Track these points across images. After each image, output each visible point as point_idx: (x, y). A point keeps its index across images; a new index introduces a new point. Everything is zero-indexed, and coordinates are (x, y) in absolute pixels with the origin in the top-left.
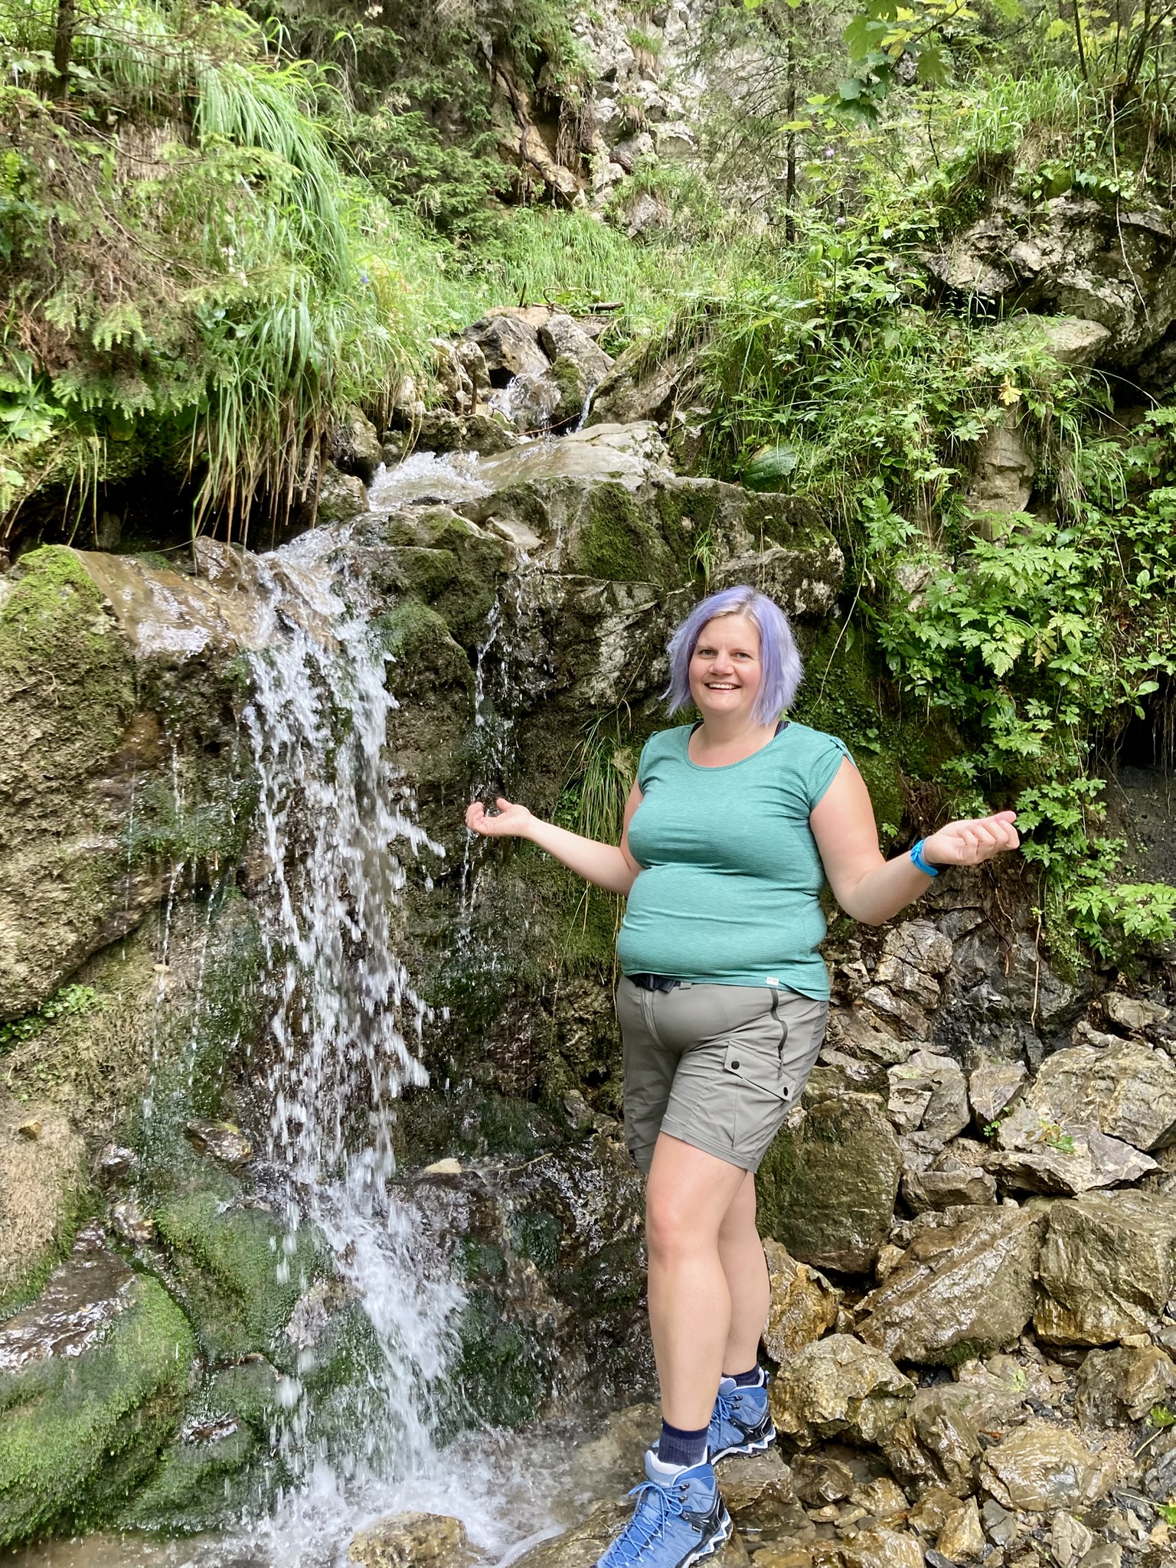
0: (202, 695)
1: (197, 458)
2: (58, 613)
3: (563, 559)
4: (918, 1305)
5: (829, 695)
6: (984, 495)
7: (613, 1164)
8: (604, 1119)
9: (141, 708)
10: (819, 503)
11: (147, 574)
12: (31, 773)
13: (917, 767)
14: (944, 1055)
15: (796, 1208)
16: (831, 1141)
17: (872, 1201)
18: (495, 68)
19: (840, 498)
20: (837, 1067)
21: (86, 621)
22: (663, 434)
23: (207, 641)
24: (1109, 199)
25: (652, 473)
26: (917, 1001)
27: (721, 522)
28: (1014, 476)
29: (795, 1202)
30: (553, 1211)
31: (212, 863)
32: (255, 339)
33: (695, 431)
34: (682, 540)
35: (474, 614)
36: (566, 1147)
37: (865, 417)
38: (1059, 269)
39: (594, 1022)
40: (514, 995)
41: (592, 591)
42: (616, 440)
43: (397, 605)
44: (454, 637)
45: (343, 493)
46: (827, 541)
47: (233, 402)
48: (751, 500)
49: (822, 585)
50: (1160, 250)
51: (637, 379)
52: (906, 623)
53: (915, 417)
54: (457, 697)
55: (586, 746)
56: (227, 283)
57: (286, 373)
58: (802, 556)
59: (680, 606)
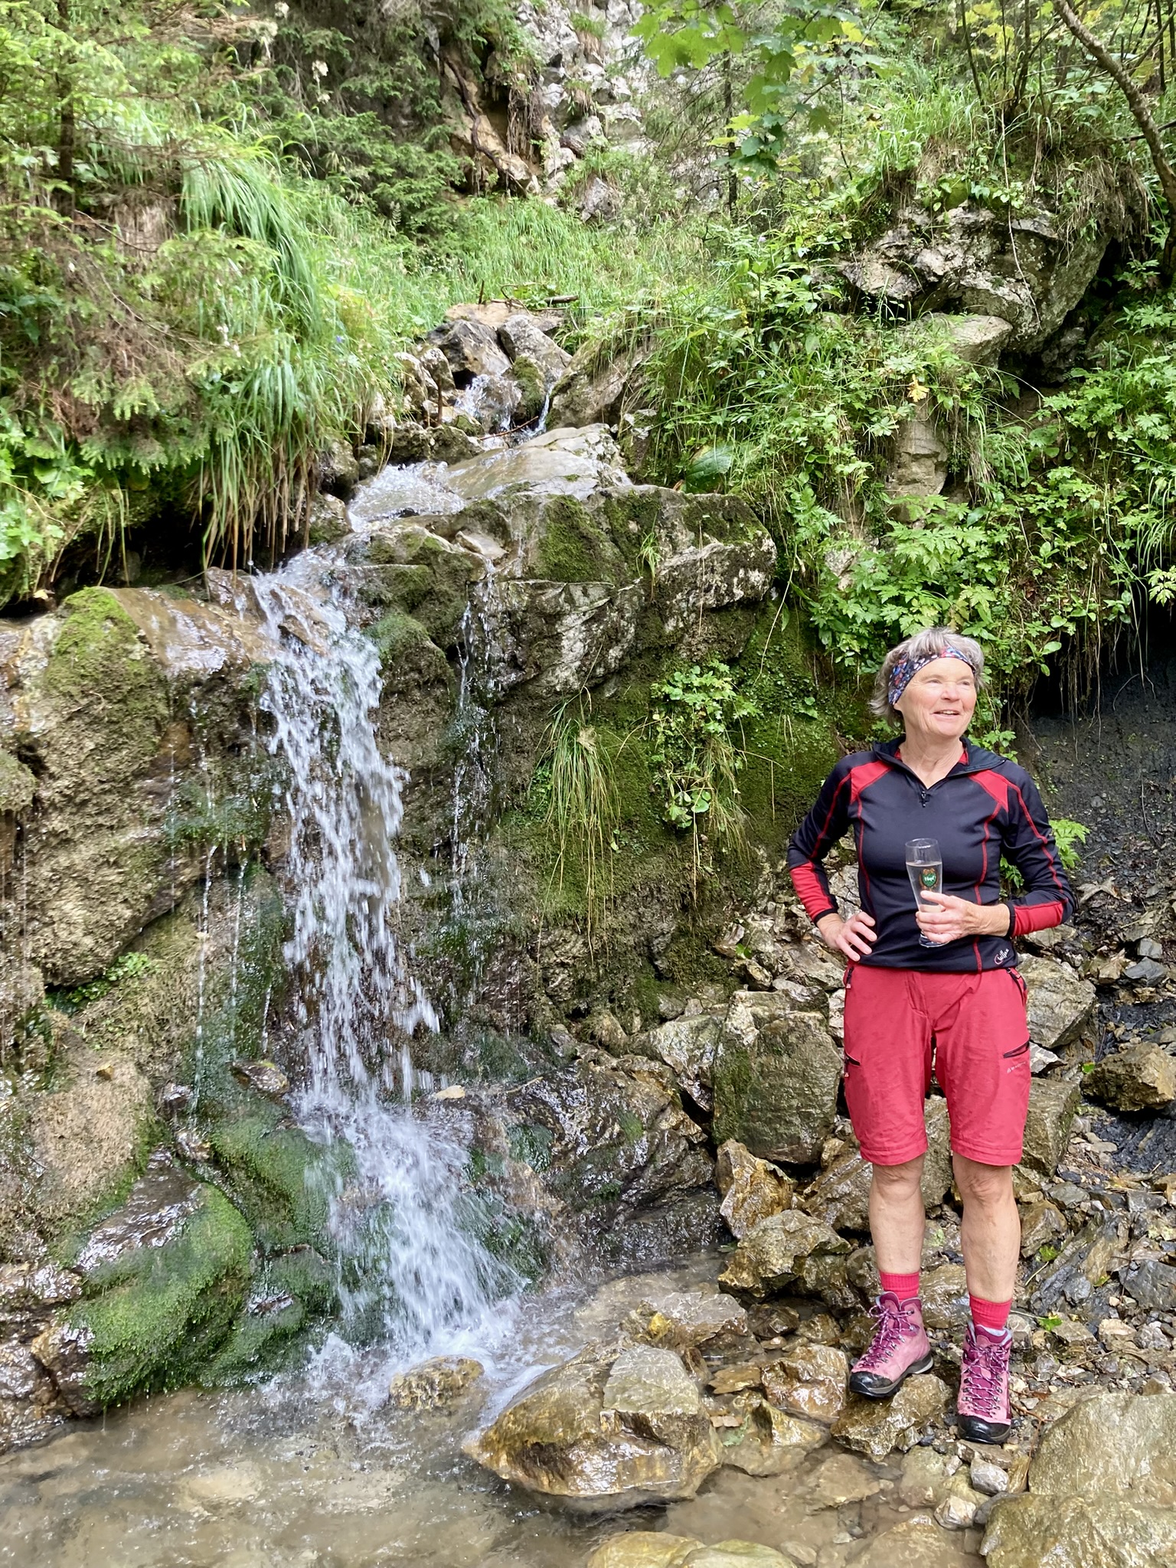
0: (224, 705)
1: (205, 498)
2: (103, 645)
3: (524, 566)
4: (855, 1183)
5: (770, 669)
6: (901, 481)
7: (595, 1083)
8: (586, 1048)
9: (174, 718)
10: (752, 499)
11: (170, 604)
12: (88, 779)
13: (851, 729)
15: (753, 1113)
16: (779, 1053)
17: (810, 1100)
18: (443, 60)
19: (770, 493)
20: (783, 991)
21: (125, 650)
22: (614, 436)
23: (225, 658)
24: (1002, 209)
25: (605, 474)
27: (663, 523)
28: (929, 462)
29: (753, 1108)
30: (545, 1124)
31: (240, 845)
32: (247, 393)
33: (643, 433)
34: (630, 541)
35: (450, 620)
36: (554, 1072)
37: (789, 419)
38: (961, 272)
39: (574, 966)
40: (503, 946)
41: (551, 593)
42: (571, 444)
43: (384, 616)
44: (433, 640)
45: (329, 516)
46: (760, 533)
47: (231, 454)
48: (689, 502)
49: (757, 573)
50: (1049, 253)
51: (591, 377)
52: (835, 602)
53: (833, 418)
54: (439, 692)
55: (555, 727)
56: (222, 355)
57: (276, 423)
58: (738, 549)
59: (630, 600)
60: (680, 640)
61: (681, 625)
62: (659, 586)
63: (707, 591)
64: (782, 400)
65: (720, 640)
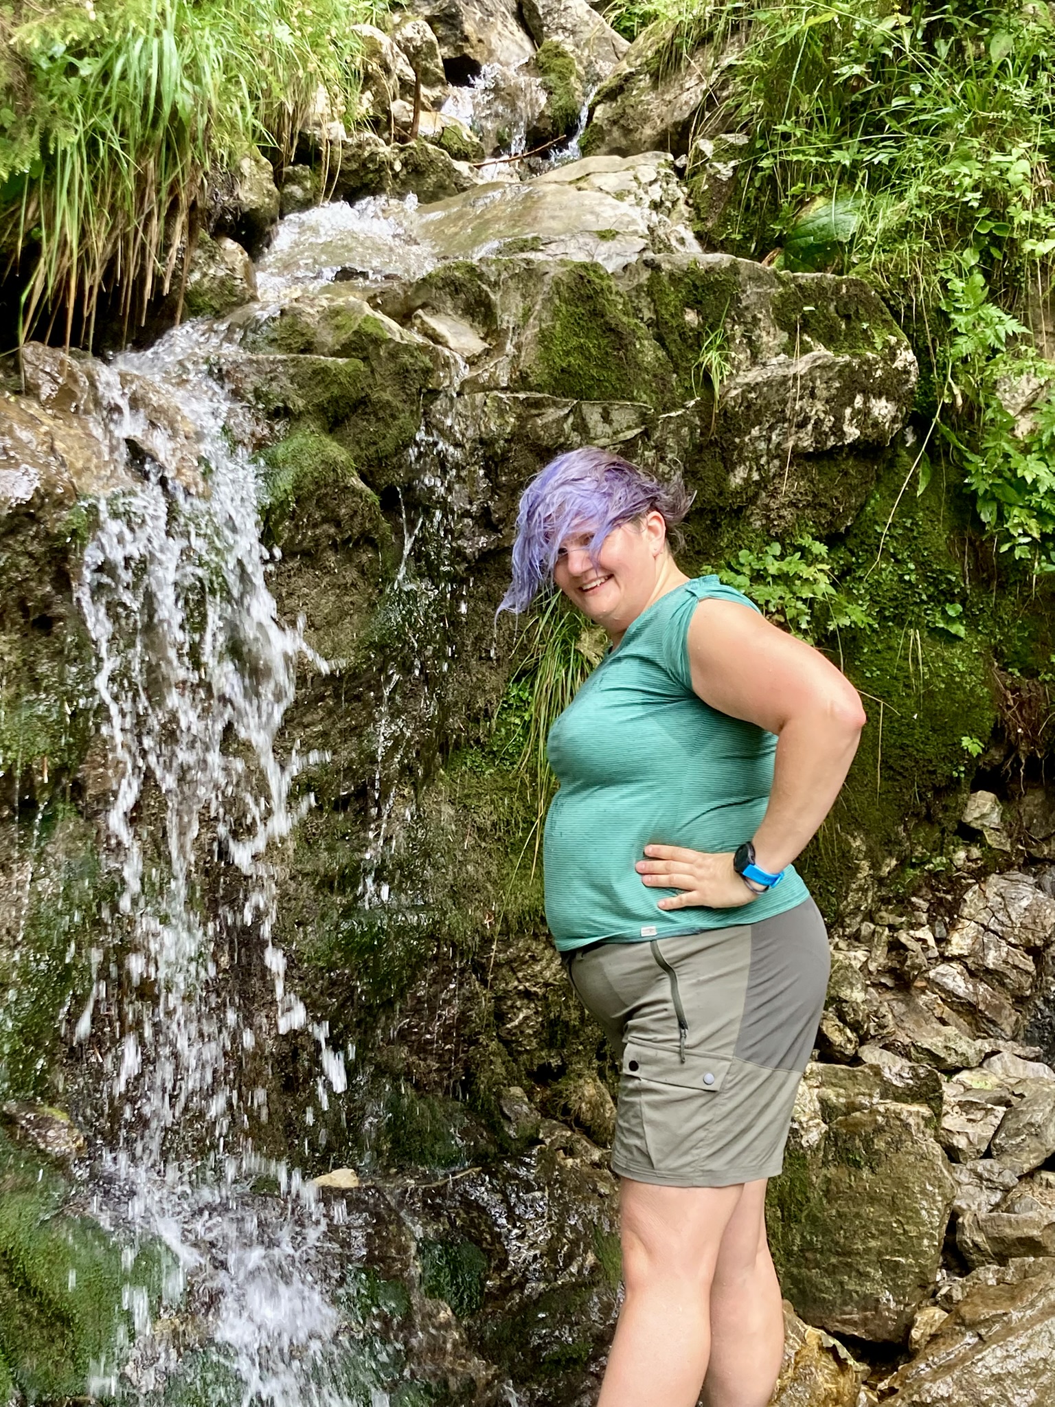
0: (31, 555)
1: (27, 235)
3: (514, 369)
4: (957, 1382)
5: (894, 555)
7: (563, 1184)
8: (554, 1127)
10: (886, 285)
13: (1018, 658)
14: (1036, 1059)
15: (809, 1255)
16: (857, 1165)
17: (908, 1246)
19: (916, 278)
20: (872, 1067)
22: (680, 172)
23: (37, 484)
25: (660, 232)
26: (1003, 985)
27: (740, 315)
29: (808, 1246)
30: (478, 1242)
31: (41, 773)
32: (105, 76)
33: (725, 170)
34: (684, 340)
35: (390, 447)
36: (501, 1161)
37: (955, 163)
39: (545, 997)
40: (435, 958)
41: (552, 414)
42: (610, 182)
43: (289, 434)
44: (363, 478)
45: (221, 274)
46: (893, 340)
47: (74, 168)
48: (783, 283)
49: (883, 402)
51: (656, 78)
52: (1007, 456)
53: (1025, 166)
54: (365, 557)
55: (543, 623)
56: (67, 16)
57: (144, 126)
58: (855, 363)
59: (676, 433)
60: (753, 500)
61: (756, 476)
62: (725, 413)
63: (802, 425)
64: (949, 132)
65: (816, 505)
